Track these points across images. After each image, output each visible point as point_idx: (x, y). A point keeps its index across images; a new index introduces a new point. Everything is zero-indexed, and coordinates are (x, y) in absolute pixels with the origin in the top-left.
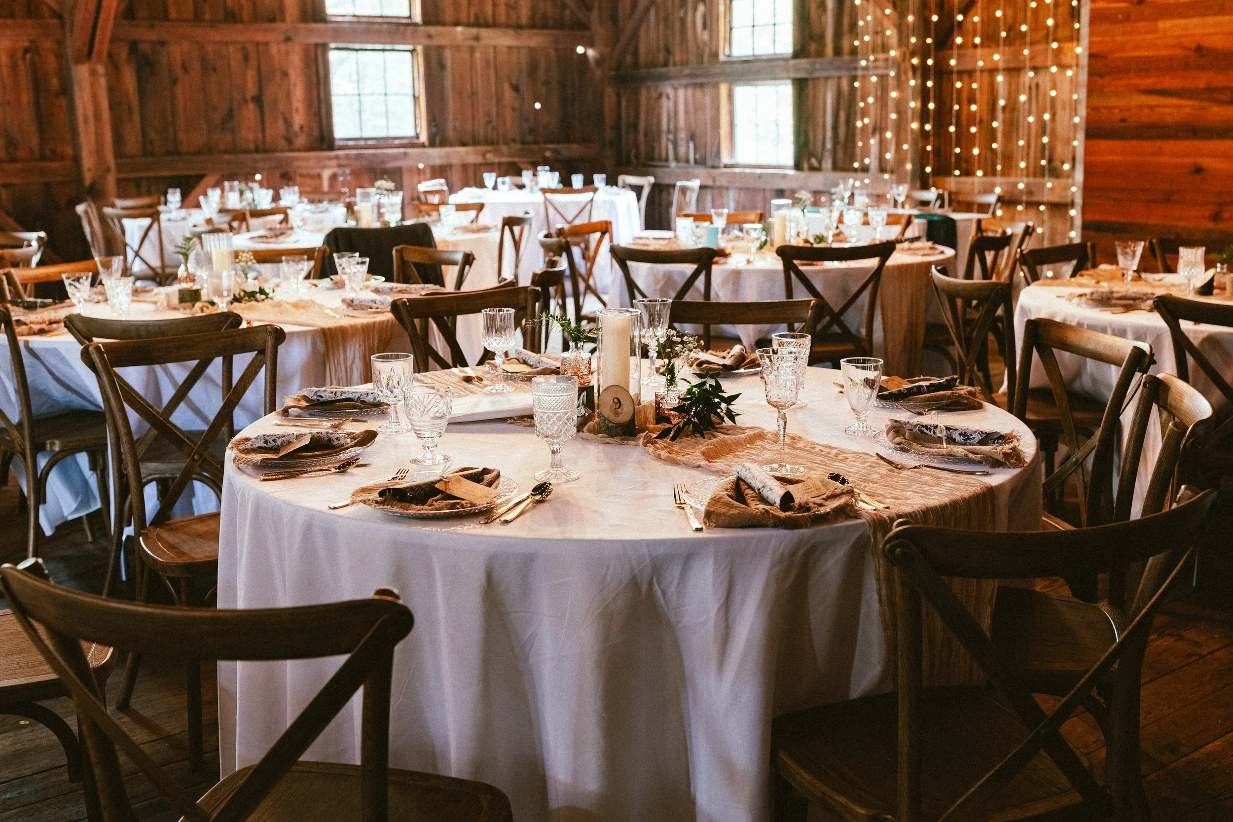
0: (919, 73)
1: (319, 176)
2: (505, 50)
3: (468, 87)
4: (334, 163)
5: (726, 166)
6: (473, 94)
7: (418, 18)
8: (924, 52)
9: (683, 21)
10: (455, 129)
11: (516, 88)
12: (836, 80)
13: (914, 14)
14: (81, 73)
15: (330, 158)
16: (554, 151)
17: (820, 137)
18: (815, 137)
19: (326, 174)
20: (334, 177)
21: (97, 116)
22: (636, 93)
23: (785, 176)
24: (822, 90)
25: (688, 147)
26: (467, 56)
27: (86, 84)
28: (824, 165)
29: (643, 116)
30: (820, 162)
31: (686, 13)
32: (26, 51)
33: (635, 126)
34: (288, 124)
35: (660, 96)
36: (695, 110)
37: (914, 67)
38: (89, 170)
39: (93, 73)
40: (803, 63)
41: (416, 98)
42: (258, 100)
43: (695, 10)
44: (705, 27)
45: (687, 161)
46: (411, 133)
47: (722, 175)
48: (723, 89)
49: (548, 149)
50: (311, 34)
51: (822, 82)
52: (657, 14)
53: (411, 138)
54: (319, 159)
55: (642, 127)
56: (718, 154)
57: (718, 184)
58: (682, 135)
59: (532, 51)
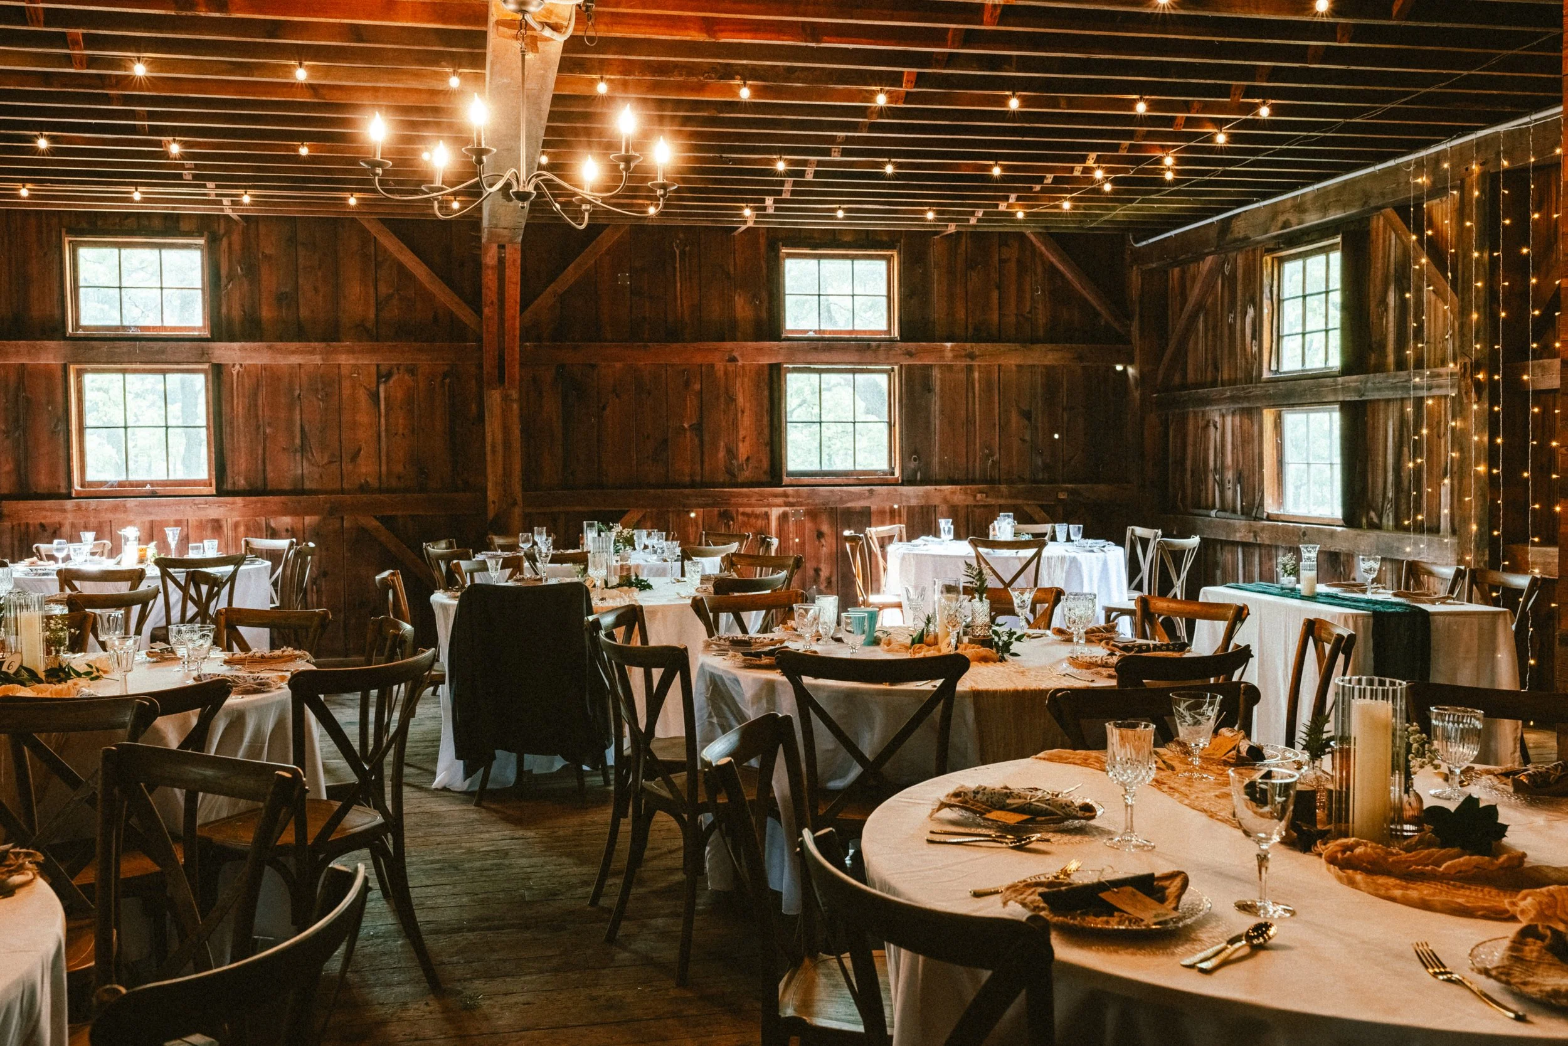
0: (1485, 394)
1: (767, 516)
2: (1014, 368)
3: (963, 413)
4: (780, 500)
5: (1269, 518)
6: (969, 421)
7: (896, 333)
8: (1490, 363)
9: (1232, 327)
10: (941, 463)
11: (1027, 415)
12: (1399, 403)
13: (1478, 309)
14: (494, 397)
15: (776, 496)
16: (1071, 492)
17: (1380, 480)
18: (1374, 482)
19: (775, 513)
20: (784, 517)
21: (507, 444)
22: (1184, 419)
23: (1332, 534)
24: (1382, 416)
25: (1235, 491)
26: (962, 376)
27: (497, 411)
28: (1384, 521)
29: (1190, 449)
30: (1380, 517)
31: (1235, 318)
32: (445, 376)
33: (1182, 462)
34: (731, 453)
35: (1207, 426)
36: (1243, 441)
37: (1478, 385)
38: (494, 502)
39: (506, 398)
40: (1353, 380)
41: (890, 425)
42: (698, 428)
43: (1245, 314)
44: (1253, 337)
45: (1234, 511)
46: (885, 467)
47: (1263, 529)
48: (1268, 416)
49: (1063, 490)
50: (765, 354)
51: (1382, 405)
52: (1206, 321)
53: (885, 473)
54: (762, 496)
55: (1189, 463)
56: (1261, 504)
57: (1259, 541)
58: (1230, 475)
59: (1049, 371)
